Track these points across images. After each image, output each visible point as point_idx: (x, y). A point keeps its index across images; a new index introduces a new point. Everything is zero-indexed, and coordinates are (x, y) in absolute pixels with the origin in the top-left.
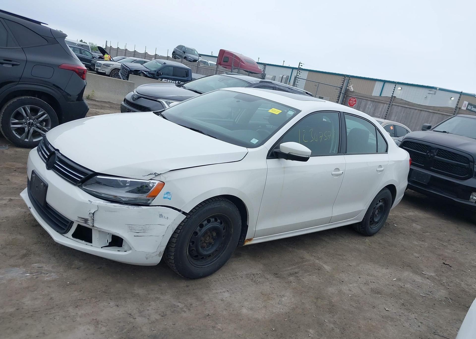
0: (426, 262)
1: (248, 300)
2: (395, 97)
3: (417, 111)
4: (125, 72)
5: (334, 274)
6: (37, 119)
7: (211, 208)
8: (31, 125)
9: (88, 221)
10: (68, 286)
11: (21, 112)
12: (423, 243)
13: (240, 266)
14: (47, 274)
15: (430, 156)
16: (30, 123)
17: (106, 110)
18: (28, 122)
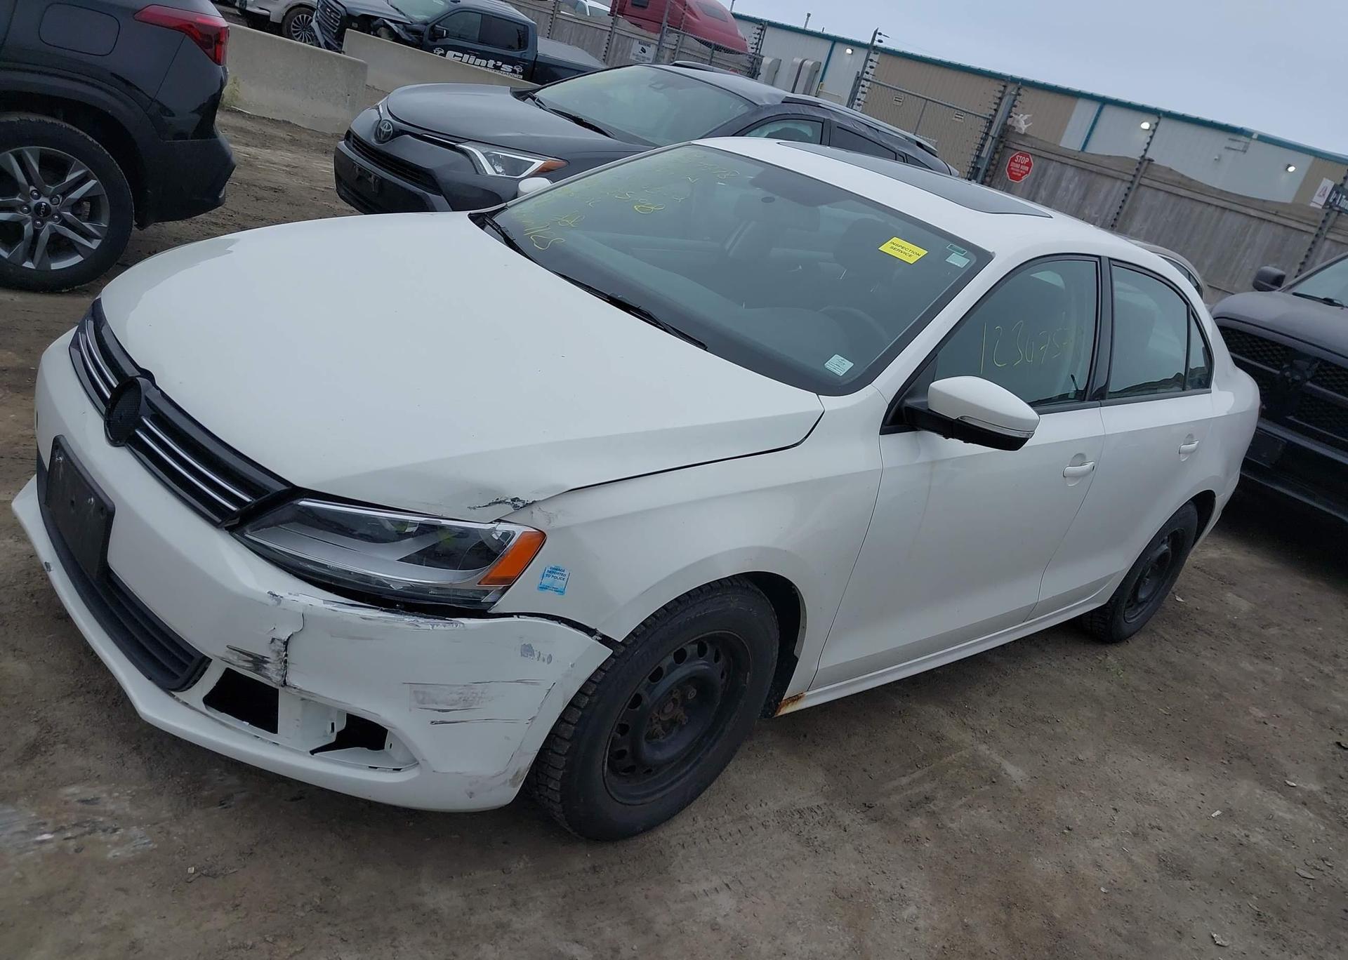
0: (1288, 738)
1: (799, 923)
2: (1150, 160)
3: (1211, 209)
4: (333, 19)
5: (1039, 799)
6: (64, 194)
7: (696, 617)
8: (42, 213)
9: (265, 666)
10: (189, 885)
11: (8, 170)
12: (1268, 668)
13: (754, 777)
14: (115, 830)
15: (1290, 380)
16: (39, 205)
17: (279, 152)
18: (35, 202)
